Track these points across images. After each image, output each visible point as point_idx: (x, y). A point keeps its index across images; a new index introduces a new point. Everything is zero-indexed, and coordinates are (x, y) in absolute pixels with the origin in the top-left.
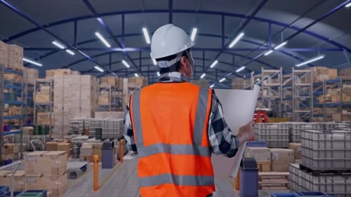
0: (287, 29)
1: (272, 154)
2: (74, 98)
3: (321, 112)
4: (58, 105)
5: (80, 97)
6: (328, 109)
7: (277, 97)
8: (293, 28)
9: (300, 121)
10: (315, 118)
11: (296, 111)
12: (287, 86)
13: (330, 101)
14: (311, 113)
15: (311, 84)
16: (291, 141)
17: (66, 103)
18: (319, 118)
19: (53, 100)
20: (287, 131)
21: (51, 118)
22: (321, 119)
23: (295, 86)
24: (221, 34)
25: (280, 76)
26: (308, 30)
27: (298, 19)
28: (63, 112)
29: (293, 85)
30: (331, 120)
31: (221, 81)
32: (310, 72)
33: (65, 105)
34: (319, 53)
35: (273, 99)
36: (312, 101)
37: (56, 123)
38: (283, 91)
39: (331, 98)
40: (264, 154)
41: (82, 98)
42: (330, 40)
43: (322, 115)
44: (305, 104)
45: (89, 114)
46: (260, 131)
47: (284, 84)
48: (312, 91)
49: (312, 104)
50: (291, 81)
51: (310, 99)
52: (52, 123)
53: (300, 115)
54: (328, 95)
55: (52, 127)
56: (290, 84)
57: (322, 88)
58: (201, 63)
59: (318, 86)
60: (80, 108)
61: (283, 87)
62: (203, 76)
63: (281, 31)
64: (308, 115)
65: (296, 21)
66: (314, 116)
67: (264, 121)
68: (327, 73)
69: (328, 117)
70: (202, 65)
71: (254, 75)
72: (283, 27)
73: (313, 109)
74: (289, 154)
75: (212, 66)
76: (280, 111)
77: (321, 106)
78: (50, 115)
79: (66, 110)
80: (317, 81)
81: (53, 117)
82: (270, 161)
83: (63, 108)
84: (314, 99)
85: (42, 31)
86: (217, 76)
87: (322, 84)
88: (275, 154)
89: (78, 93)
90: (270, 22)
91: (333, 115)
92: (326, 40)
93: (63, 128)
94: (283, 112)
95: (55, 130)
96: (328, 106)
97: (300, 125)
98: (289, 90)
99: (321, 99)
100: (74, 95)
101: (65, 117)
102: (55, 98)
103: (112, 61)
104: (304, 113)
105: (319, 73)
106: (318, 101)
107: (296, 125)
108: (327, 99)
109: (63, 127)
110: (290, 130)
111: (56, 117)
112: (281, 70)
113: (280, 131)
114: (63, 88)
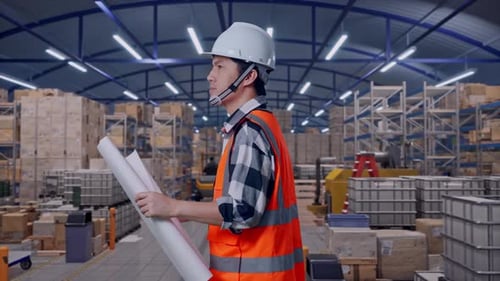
0: (416, 27)
1: (379, 244)
2: (55, 135)
3: (473, 160)
4: (27, 147)
5: (65, 133)
6: (485, 154)
7: (398, 132)
8: (425, 25)
9: (436, 174)
10: (462, 170)
11: (429, 157)
12: (414, 114)
13: (489, 140)
14: (455, 159)
15: (456, 111)
16: (420, 215)
17: (41, 143)
18: (469, 169)
19: (19, 139)
20: (413, 193)
21: (14, 170)
22: (473, 170)
23: (428, 113)
24: (310, 39)
25: (403, 98)
26: (443, 26)
27: (433, 10)
28: (36, 159)
29: (425, 112)
30: (490, 174)
31: (317, 115)
32: (454, 91)
33: (39, 147)
34: (466, 67)
35: (391, 137)
36: (458, 139)
37: (24, 178)
38: (408, 124)
39: (490, 134)
40: (363, 243)
41: (68, 135)
42: (485, 44)
43: (473, 165)
44: (445, 145)
45: (79, 162)
46: (359, 193)
47: (410, 111)
48: (457, 123)
49: (458, 145)
50: (421, 106)
51: (455, 136)
52: (17, 178)
53: (437, 164)
54: (486, 130)
55: (18, 184)
56: (420, 111)
57: (474, 118)
58: (283, 86)
59: (468, 116)
60: (65, 153)
61: (408, 116)
62: (291, 107)
63: (406, 32)
64: (450, 164)
65: (429, 14)
66: (462, 165)
67: (372, 174)
68: (484, 94)
69: (485, 167)
70: (286, 90)
71: (358, 96)
72: (409, 26)
73: (459, 155)
74: (416, 242)
75: (303, 91)
76: (402, 156)
77: (472, 149)
78: (14, 164)
79: (41, 155)
80: (465, 108)
81: (18, 167)
82: (375, 258)
83: (36, 152)
84: (461, 137)
85: (25, 33)
86: (310, 106)
87: (474, 112)
88: (386, 243)
89: (60, 127)
90: (388, 16)
91: (494, 164)
92: (479, 44)
93: (36, 187)
94: (407, 159)
95: (22, 189)
96: (485, 148)
97: (438, 181)
98: (419, 121)
99: (473, 137)
100: (55, 130)
101: (39, 168)
102: (22, 136)
103: (150, 85)
104: (443, 161)
105: (469, 93)
106: (468, 141)
107: (431, 181)
108: (483, 136)
109: (35, 185)
110: (419, 191)
111: (24, 168)
112: (403, 87)
113: (398, 194)
114: (37, 118)
